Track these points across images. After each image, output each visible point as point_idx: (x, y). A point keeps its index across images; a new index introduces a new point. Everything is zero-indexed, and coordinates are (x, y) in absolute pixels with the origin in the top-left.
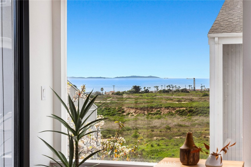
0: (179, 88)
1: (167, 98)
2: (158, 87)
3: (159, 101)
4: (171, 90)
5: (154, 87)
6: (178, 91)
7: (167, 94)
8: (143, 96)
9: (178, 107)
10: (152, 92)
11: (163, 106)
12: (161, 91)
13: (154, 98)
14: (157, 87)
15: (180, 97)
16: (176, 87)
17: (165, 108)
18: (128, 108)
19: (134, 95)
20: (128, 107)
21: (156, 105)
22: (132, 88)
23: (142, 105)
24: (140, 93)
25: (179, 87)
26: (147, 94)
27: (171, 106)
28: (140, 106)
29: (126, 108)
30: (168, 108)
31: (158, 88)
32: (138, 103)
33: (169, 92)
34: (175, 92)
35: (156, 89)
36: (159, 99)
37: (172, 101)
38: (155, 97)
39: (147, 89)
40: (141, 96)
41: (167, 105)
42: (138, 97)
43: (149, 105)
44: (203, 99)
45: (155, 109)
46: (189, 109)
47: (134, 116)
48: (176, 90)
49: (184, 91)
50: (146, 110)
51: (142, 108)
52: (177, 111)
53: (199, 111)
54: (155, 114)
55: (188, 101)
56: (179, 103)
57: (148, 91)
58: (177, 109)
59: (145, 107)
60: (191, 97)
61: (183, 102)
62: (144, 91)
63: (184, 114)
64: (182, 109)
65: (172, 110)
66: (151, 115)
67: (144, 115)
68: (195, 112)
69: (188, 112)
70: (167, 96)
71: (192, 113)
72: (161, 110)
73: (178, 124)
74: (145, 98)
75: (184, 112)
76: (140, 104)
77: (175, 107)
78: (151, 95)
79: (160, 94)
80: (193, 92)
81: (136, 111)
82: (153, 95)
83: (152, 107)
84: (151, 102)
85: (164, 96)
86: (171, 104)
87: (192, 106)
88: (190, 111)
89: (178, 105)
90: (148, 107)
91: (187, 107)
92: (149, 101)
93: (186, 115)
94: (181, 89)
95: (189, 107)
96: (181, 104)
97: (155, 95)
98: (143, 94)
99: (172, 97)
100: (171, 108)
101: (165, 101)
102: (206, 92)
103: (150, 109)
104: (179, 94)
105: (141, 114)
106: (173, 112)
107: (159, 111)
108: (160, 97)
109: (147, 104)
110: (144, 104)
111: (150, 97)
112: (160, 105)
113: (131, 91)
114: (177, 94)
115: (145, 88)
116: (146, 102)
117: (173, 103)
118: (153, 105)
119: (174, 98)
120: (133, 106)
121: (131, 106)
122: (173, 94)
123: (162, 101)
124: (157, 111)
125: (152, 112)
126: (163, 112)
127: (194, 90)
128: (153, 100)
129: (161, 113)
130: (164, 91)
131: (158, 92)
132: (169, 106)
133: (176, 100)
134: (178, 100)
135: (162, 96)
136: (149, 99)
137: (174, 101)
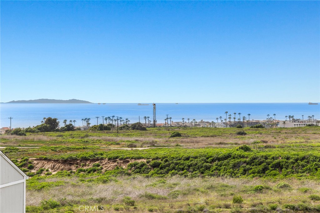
0: (127, 122)
1: (109, 140)
2: (89, 119)
3: (95, 146)
4: (114, 126)
5: (82, 119)
6: (125, 127)
7: (107, 133)
8: (64, 137)
9: (132, 158)
10: (79, 129)
11: (104, 156)
12: (95, 128)
13: (84, 141)
14: (87, 120)
15: (132, 139)
16: (122, 120)
17: (109, 159)
18: (41, 159)
19: (48, 135)
20: (40, 158)
21: (92, 154)
22: (42, 122)
23: (66, 153)
24: (58, 130)
25: (127, 119)
26: (70, 132)
27: (121, 156)
28: (64, 156)
29: (35, 160)
30: (114, 159)
31: (90, 122)
32: (58, 150)
33: (109, 129)
34: (121, 128)
36: (94, 142)
37: (118, 146)
38: (86, 139)
39: (70, 123)
40: (60, 136)
41: (113, 155)
42: (55, 138)
43: (79, 154)
44: (173, 143)
45: (90, 161)
46: (152, 162)
47: (51, 174)
48: (122, 126)
49: (138, 127)
50: (73, 164)
51: (67, 159)
52: (131, 166)
53: (171, 165)
54: (91, 171)
55: (148, 147)
56: (132, 149)
57: (72, 127)
58: (130, 162)
59: (71, 158)
60: (151, 139)
61: (138, 147)
62: (64, 128)
63: (144, 170)
64: (139, 161)
65: (121, 163)
66: (83, 173)
67: (71, 173)
68: (164, 167)
69: (151, 166)
70: (109, 136)
71: (159, 169)
72: (101, 163)
73: (146, 193)
74: (69, 141)
75: (144, 167)
76: (62, 153)
77: (127, 158)
78: (78, 136)
79: (95, 134)
80: (152, 129)
81: (54, 166)
82: (83, 135)
83: (85, 157)
84: (81, 149)
85: (103, 137)
86: (120, 152)
87: (159, 157)
88: (155, 166)
89: (132, 153)
90: (77, 158)
91: (149, 159)
92: (77, 147)
93: (148, 173)
94: (131, 124)
95: (152, 157)
96: (136, 151)
97: (85, 134)
98: (64, 133)
99: (118, 139)
100: (121, 159)
101: (106, 146)
102: (176, 130)
103: (81, 161)
104: (129, 133)
105: (65, 171)
106: (124, 167)
107: (98, 166)
108: (96, 139)
109: (75, 153)
110: (69, 152)
111: (78, 139)
112: (100, 154)
113: (41, 127)
114: (126, 132)
115: (66, 123)
116: (73, 148)
117: (122, 151)
118: (86, 155)
119: (122, 140)
120: (48, 156)
121: (45, 157)
122: (118, 132)
123: (101, 146)
124: (93, 166)
125: (85, 168)
126: (106, 167)
127: (154, 126)
128: (84, 145)
129: (102, 168)
130: (102, 128)
131: (89, 129)
132: (116, 155)
133: (126, 144)
134: (129, 143)
135: (100, 137)
136: (75, 142)
137: (122, 146)
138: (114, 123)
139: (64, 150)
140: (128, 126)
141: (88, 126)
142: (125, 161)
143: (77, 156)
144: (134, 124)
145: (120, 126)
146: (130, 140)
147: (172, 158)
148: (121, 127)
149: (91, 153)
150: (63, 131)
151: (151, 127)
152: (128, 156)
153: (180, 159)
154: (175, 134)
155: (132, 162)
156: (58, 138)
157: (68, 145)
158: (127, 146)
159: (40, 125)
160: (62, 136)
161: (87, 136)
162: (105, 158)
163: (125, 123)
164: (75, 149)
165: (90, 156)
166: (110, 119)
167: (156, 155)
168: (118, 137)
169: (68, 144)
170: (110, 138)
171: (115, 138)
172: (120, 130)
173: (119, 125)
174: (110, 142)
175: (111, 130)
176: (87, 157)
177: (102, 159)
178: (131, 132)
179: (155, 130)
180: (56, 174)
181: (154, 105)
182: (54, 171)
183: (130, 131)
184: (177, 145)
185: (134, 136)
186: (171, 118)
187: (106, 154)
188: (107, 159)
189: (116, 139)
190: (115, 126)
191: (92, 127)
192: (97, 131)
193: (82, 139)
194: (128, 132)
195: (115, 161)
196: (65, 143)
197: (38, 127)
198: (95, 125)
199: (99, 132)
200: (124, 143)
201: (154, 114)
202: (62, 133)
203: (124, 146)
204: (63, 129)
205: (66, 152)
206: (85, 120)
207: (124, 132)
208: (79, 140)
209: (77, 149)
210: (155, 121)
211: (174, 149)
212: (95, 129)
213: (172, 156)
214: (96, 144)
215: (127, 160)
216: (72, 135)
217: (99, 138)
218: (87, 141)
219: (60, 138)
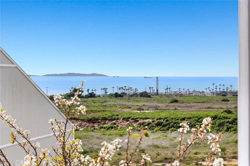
0: (136, 91)
1: (122, 105)
2: (106, 89)
3: (112, 109)
6: (135, 95)
7: (121, 99)
8: (88, 102)
9: (141, 119)
10: (99, 96)
11: (119, 117)
12: (112, 95)
13: (104, 106)
14: (105, 89)
15: (141, 104)
16: (132, 89)
17: (124, 119)
21: (110, 115)
22: (71, 90)
24: (83, 97)
25: (136, 89)
26: (93, 99)
27: (132, 116)
28: (88, 117)
30: (127, 119)
31: (107, 91)
33: (123, 96)
34: (132, 96)
35: (103, 92)
36: (111, 106)
37: (130, 109)
38: (105, 104)
39: (92, 91)
40: (85, 101)
41: (126, 116)
42: (81, 103)
43: (100, 115)
44: (172, 107)
45: (109, 121)
46: (156, 122)
47: (79, 130)
48: (132, 94)
49: (145, 95)
50: (95, 123)
51: (91, 119)
52: (140, 124)
53: (171, 124)
54: (109, 128)
55: (153, 110)
56: (141, 112)
57: (93, 95)
58: (140, 122)
59: (94, 118)
60: (155, 104)
61: (145, 110)
62: (87, 95)
63: (150, 128)
64: (147, 121)
65: (132, 122)
66: (103, 129)
67: (94, 129)
68: (165, 125)
69: (155, 125)
70: (122, 102)
71: (162, 127)
72: (117, 122)
73: (153, 144)
74: (92, 105)
75: (150, 125)
76: (87, 114)
77: (137, 118)
78: (99, 101)
79: (112, 100)
80: (156, 96)
81: (81, 124)
82: (102, 101)
83: (105, 117)
84: (101, 111)
85: (118, 102)
86: (132, 114)
87: (161, 117)
88: (159, 124)
89: (141, 115)
90: (98, 118)
91: (154, 119)
92: (98, 110)
93: (153, 130)
94: (139, 93)
95: (156, 118)
96: (144, 113)
97: (104, 100)
98: (87, 99)
99: (130, 104)
100: (132, 119)
101: (121, 109)
102: (174, 97)
103: (102, 120)
104: (138, 100)
105: (89, 128)
106: (135, 125)
107: (115, 124)
108: (113, 104)
109: (97, 114)
110: (92, 114)
111: (98, 104)
112: (116, 115)
113: (70, 95)
114: (135, 99)
115: (88, 91)
116: (95, 111)
117: (133, 113)
118: (106, 116)
119: (132, 105)
120: (77, 116)
121: (74, 117)
122: (129, 99)
123: (117, 110)
124: (111, 124)
125: (105, 126)
126: (121, 125)
127: (157, 94)
128: (103, 108)
129: (118, 126)
130: (117, 95)
131: (107, 96)
132: (129, 116)
133: (136, 108)
134: (138, 107)
135: (115, 102)
136: (97, 106)
137: (133, 110)
138: (126, 92)
139: (88, 112)
140: (137, 94)
141: (106, 94)
142: (136, 120)
143: (98, 117)
144: (142, 93)
145: (131, 94)
146: (139, 105)
147: (171, 118)
148: (132, 95)
150: (87, 97)
151: (154, 95)
152: (138, 117)
153: (177, 120)
154: (173, 100)
155: (141, 121)
156: (84, 103)
157: (91, 109)
158: (137, 109)
159: (69, 93)
160: (86, 102)
161: (105, 102)
162: (120, 119)
163: (135, 92)
164: (97, 111)
165: (108, 117)
166: (123, 89)
167: (160, 116)
168: (129, 102)
169: (91, 108)
170: (123, 103)
171: (127, 103)
172: (131, 97)
173: (130, 93)
174: (124, 106)
175: (124, 97)
176: (106, 117)
177: (118, 119)
178: (139, 98)
179: (158, 97)
180: (83, 130)
181: (157, 78)
182: (81, 128)
183: (138, 98)
184: (175, 109)
185: (141, 102)
186: (170, 88)
187: (121, 115)
188: (122, 119)
189: (128, 104)
190: (127, 94)
191: (109, 95)
192: (113, 98)
193: (102, 104)
194: (137, 99)
195: (128, 121)
196: (89, 107)
197: (68, 95)
198: (111, 93)
199: (115, 99)
200: (134, 107)
201: (157, 84)
202: (86, 99)
203: (134, 109)
204: (86, 96)
205: (90, 114)
206: (103, 89)
207: (134, 98)
208: (100, 104)
209: (98, 111)
210: (157, 90)
211: (173, 112)
212: (111, 96)
213: (172, 117)
214: (113, 108)
215: (137, 119)
217: (115, 103)
218: (105, 106)
219: (85, 103)
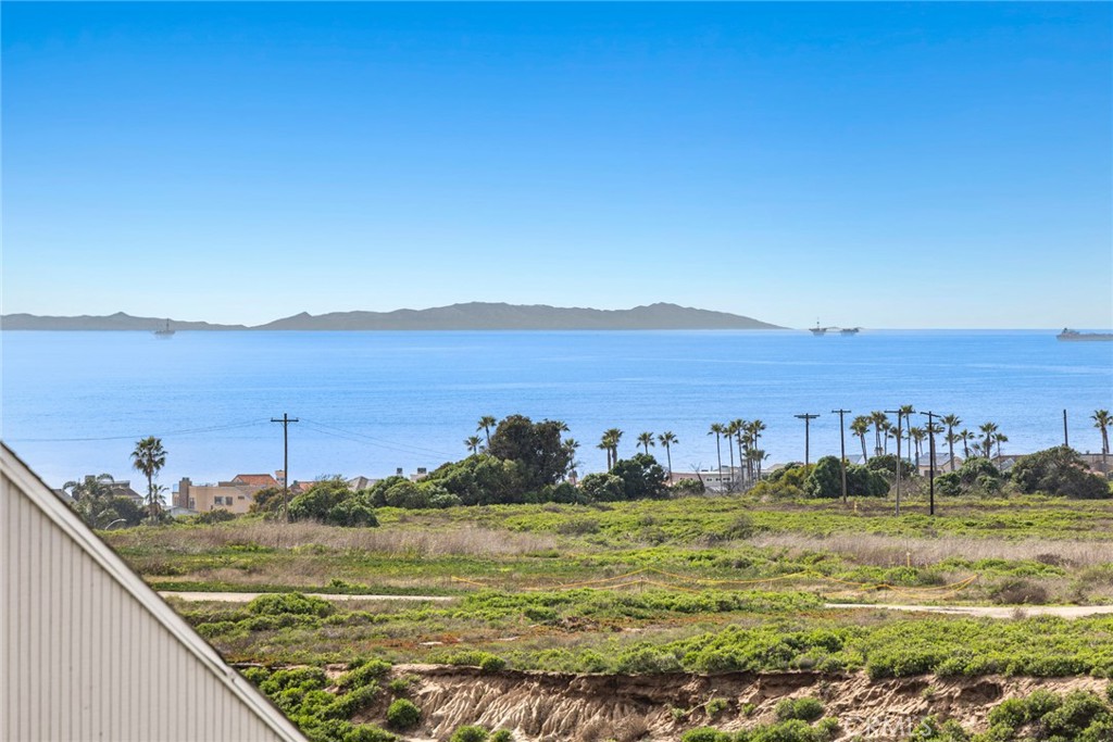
0: (988, 444)
1: (878, 558)
2: (757, 427)
3: (793, 593)
4: (907, 470)
5: (716, 429)
6: (983, 476)
7: (867, 511)
8: (604, 535)
9: (1019, 672)
10: (696, 487)
11: (847, 656)
12: (794, 480)
13: (727, 564)
14: (746, 432)
15: (1023, 551)
16: (957, 431)
17: (880, 675)
18: (463, 671)
19: (507, 523)
20: (457, 663)
21: (775, 640)
22: (475, 441)
23: (615, 637)
24: (566, 495)
25: (988, 428)
26: (643, 507)
27: (949, 653)
28: (598, 655)
29: (431, 675)
30: (906, 674)
31: (760, 445)
32: (565, 614)
33: (880, 489)
34: (953, 484)
35: (730, 455)
36: (784, 570)
37: (935, 593)
38: (736, 550)
39: (642, 450)
40: (582, 529)
41: (898, 652)
42: (551, 542)
43: (695, 640)
45: (763, 688)
48: (957, 468)
49: (1055, 477)
50: (656, 703)
51: (619, 674)
52: (1016, 717)
56: (1019, 616)
57: (650, 475)
58: (1008, 697)
59: (646, 664)
61: (1059, 602)
62: (604, 478)
64: (1063, 690)
65: (950, 698)
70: (876, 534)
72: (831, 698)
74: (632, 563)
76: (593, 635)
77: (989, 669)
78: (690, 527)
79: (794, 516)
81: (544, 711)
82: (718, 523)
83: (732, 661)
84: (705, 608)
85: (844, 538)
86: (946, 630)
89: (1021, 640)
90: (681, 663)
92: (685, 598)
94: (1015, 458)
96: (1044, 626)
97: (730, 518)
98: (604, 509)
99: (934, 550)
100: (948, 677)
101: (862, 591)
103: (706, 684)
104: (1006, 516)
106: (968, 724)
107: (811, 714)
108: (798, 551)
109: (671, 632)
110: (631, 630)
111: (686, 552)
112: (820, 644)
113: (467, 477)
114: (981, 507)
115: (614, 447)
116: (657, 606)
117: (955, 624)
118: (736, 648)
119: (955, 559)
120: (509, 652)
121: (488, 656)
122: (932, 509)
123: (829, 596)
124: (783, 717)
125: (729, 728)
128: (725, 586)
129: (835, 731)
130: (834, 481)
131: (757, 486)
132: (920, 652)
133: (983, 581)
134: (1001, 578)
135: (820, 536)
136: (672, 569)
137: (959, 597)
138: (908, 451)
139: (603, 616)
140: (992, 471)
141: (750, 467)
142: (977, 685)
143: (679, 656)
144: (1033, 457)
145: (948, 471)
146: (1008, 559)
148: (953, 479)
149: (767, 636)
150: (601, 497)
152: (994, 657)
155: (1021, 693)
156: (571, 539)
157: (628, 587)
158: (988, 592)
159: (460, 465)
160: (595, 532)
161: (743, 531)
162: (853, 671)
163: (979, 453)
164: (672, 612)
165: (758, 656)
166: (886, 427)
168: (934, 535)
169: (628, 579)
170: (884, 543)
171: (915, 544)
172: (946, 493)
173: (939, 462)
174: (886, 566)
175: (892, 496)
176: (741, 659)
177: (834, 673)
178: (1011, 504)
183: (1004, 502)
185: (1031, 530)
187: (857, 641)
188: (864, 674)
189: (921, 549)
190: (915, 468)
191: (778, 476)
192: (802, 501)
193: (714, 551)
194: (993, 508)
195: (913, 689)
196: (609, 574)
197: (451, 475)
198: (791, 466)
199: (817, 507)
200: (969, 576)
202: (591, 514)
203: (971, 591)
204: (596, 485)
205: (616, 629)
206: (729, 432)
207: (971, 506)
208: (697, 554)
209: (681, 609)
212: (792, 487)
214: (797, 581)
215: (987, 679)
216: (650, 522)
217: (816, 546)
218: (741, 565)
219: (582, 539)
